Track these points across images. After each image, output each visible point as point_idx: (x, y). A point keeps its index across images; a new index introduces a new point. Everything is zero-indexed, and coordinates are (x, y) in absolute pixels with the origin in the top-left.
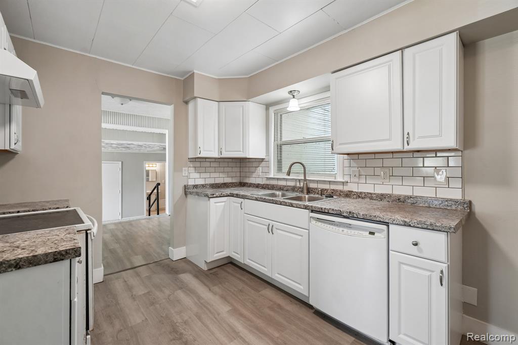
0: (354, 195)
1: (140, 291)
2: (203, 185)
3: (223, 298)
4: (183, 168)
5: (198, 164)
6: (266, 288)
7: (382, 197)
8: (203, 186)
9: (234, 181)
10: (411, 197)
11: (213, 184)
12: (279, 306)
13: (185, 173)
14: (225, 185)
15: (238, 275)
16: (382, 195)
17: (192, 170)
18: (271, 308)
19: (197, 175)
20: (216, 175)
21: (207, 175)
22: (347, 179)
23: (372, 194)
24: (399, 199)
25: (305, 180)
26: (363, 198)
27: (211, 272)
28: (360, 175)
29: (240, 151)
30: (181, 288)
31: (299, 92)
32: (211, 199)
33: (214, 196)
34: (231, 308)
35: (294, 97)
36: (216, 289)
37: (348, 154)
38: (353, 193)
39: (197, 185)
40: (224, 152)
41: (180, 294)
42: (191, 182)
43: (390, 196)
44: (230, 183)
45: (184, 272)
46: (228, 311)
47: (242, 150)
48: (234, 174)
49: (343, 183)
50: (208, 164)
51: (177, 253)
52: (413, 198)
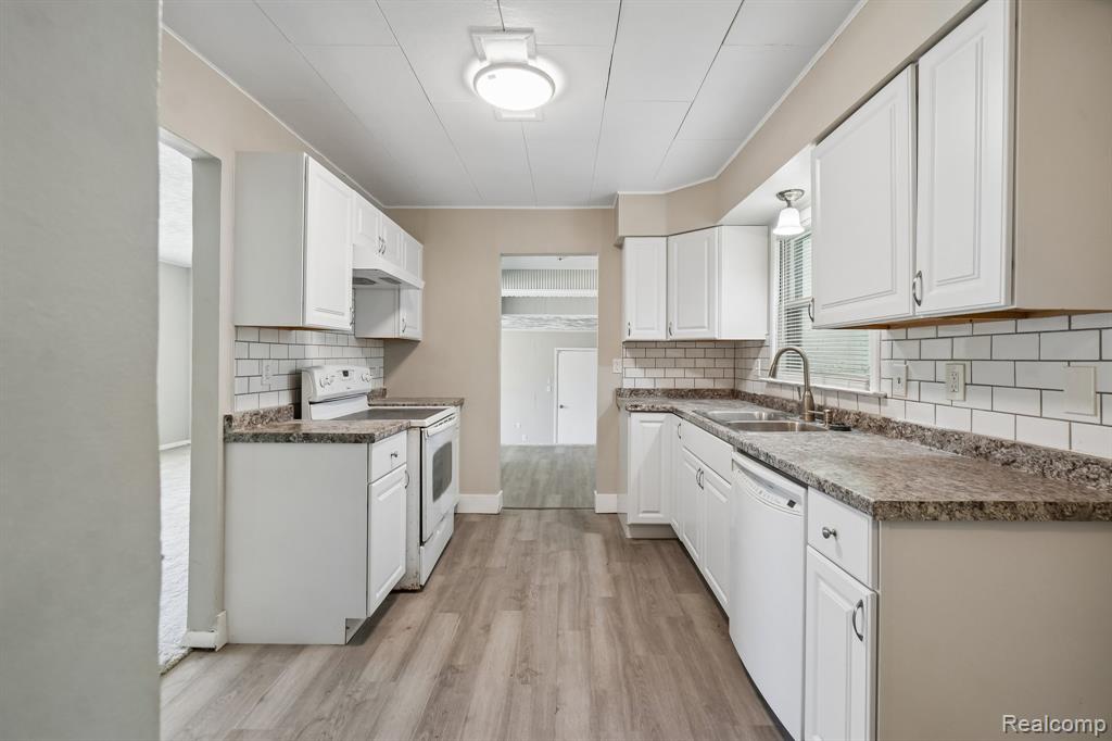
0: (893, 428)
1: (525, 536)
2: (648, 390)
3: (616, 581)
4: (615, 360)
5: (641, 353)
6: (697, 592)
7: (943, 438)
8: (650, 392)
9: (718, 387)
10: (1002, 445)
11: (671, 390)
12: (689, 624)
13: (617, 368)
14: (696, 394)
15: (670, 560)
16: (944, 433)
17: (629, 362)
18: (672, 621)
19: (639, 372)
20: (679, 373)
21: (659, 373)
22: (886, 389)
23: (924, 429)
24: (977, 448)
25: (807, 388)
26: (907, 438)
27: (635, 543)
28: (908, 380)
29: (704, 327)
30: (572, 549)
31: (802, 191)
32: (633, 415)
33: (639, 409)
34: (611, 596)
35: (789, 205)
36: (618, 567)
37: (888, 327)
38: (891, 425)
39: (638, 390)
40: (675, 330)
41: (566, 557)
42: (628, 385)
43: (958, 436)
44: (708, 390)
45: (597, 531)
46: (605, 599)
47: (706, 325)
48: (719, 373)
49: (881, 399)
50: (660, 353)
51: (605, 503)
52: (1007, 448)
